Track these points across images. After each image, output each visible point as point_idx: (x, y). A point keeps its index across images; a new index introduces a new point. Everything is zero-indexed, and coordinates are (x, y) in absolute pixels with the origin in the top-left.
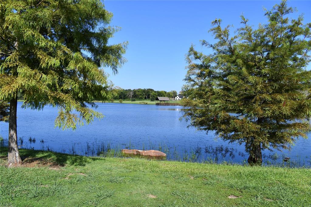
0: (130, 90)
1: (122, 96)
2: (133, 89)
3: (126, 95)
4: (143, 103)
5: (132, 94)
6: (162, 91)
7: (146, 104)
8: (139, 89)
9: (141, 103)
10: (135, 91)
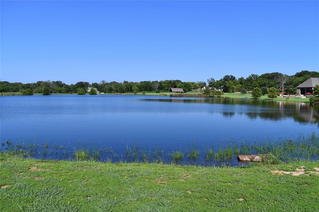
0: (156, 82)
1: (148, 88)
2: (160, 81)
3: (152, 87)
4: (162, 94)
5: (157, 85)
6: (189, 83)
7: (166, 95)
8: (166, 81)
9: (161, 94)
10: (161, 83)
